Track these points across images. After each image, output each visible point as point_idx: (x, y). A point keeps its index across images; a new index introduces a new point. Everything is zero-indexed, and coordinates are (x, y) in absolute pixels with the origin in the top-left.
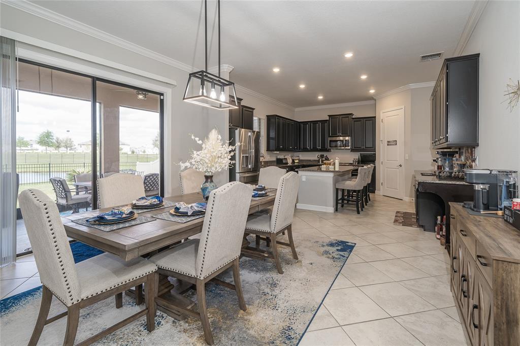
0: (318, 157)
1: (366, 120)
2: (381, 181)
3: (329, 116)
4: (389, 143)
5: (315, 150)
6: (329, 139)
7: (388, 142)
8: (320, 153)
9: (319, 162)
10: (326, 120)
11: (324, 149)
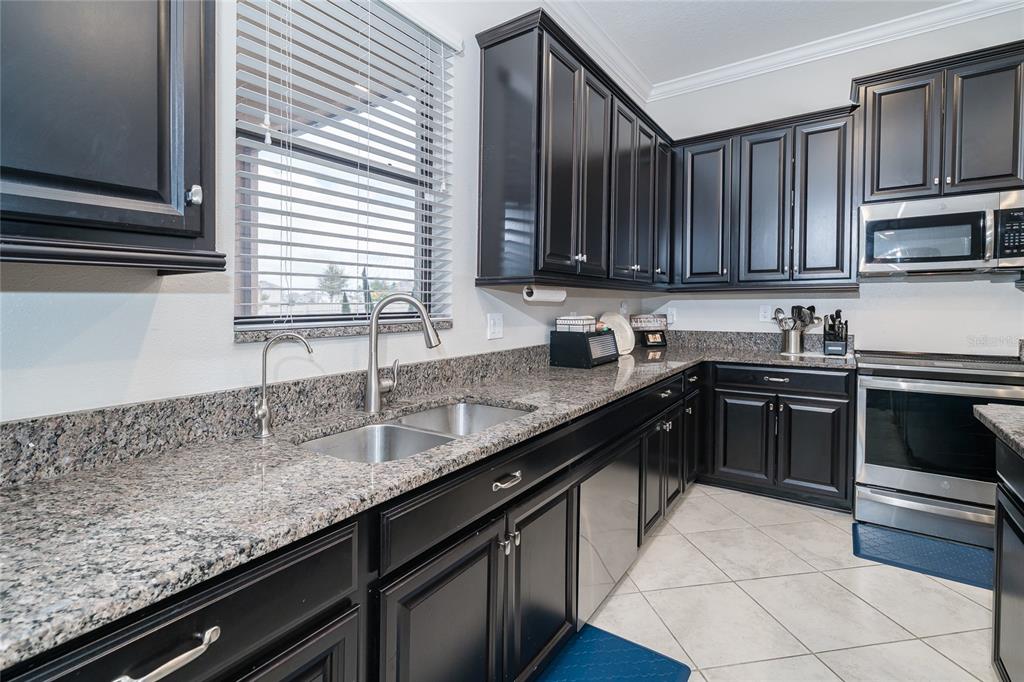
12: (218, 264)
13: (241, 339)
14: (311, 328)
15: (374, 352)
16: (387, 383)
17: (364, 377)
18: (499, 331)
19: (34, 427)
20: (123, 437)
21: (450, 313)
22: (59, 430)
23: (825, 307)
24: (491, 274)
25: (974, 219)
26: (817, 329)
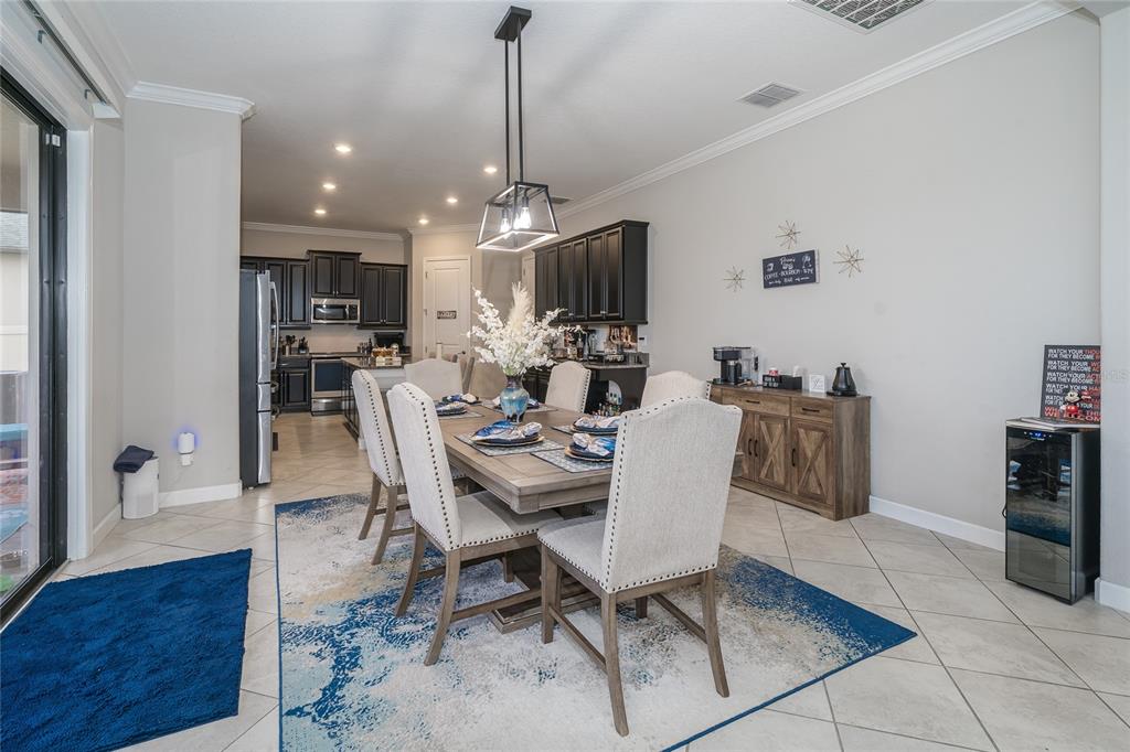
4: (441, 315)
6: (314, 302)
7: (440, 312)
10: (304, 261)
23: (298, 335)
25: (343, 307)
26: (296, 345)
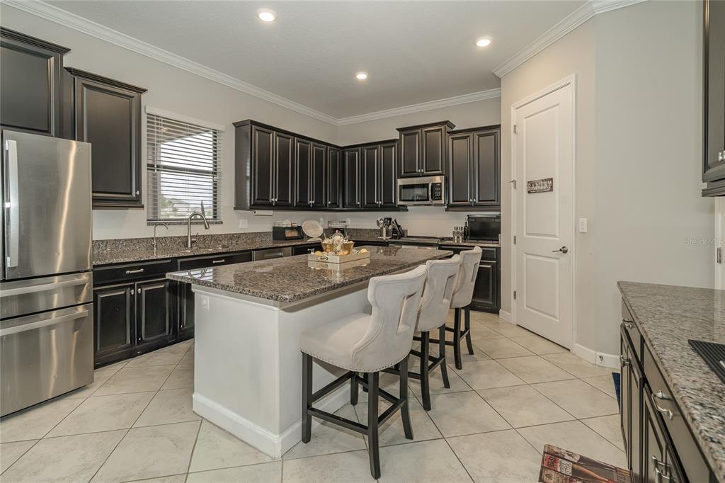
0: (378, 224)
1: (479, 136)
2: (514, 288)
3: (398, 129)
4: (532, 188)
5: (371, 207)
6: (400, 182)
7: (531, 184)
8: (383, 215)
9: (381, 235)
10: (394, 141)
11: (389, 206)
12: (142, 207)
13: (149, 224)
14: (168, 223)
15: (189, 229)
16: (193, 240)
17: (187, 237)
18: (246, 226)
19: (102, 241)
20: (120, 246)
21: (222, 219)
22: (107, 242)
24: (239, 206)
25: (426, 186)
